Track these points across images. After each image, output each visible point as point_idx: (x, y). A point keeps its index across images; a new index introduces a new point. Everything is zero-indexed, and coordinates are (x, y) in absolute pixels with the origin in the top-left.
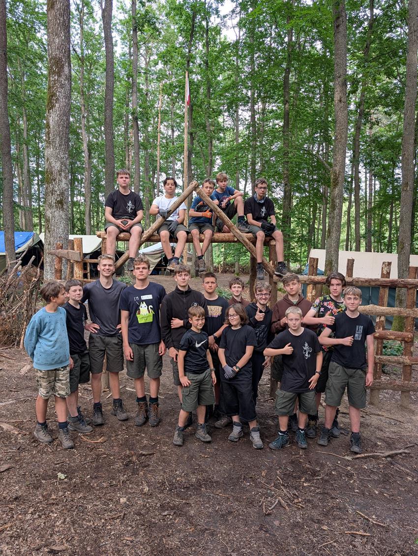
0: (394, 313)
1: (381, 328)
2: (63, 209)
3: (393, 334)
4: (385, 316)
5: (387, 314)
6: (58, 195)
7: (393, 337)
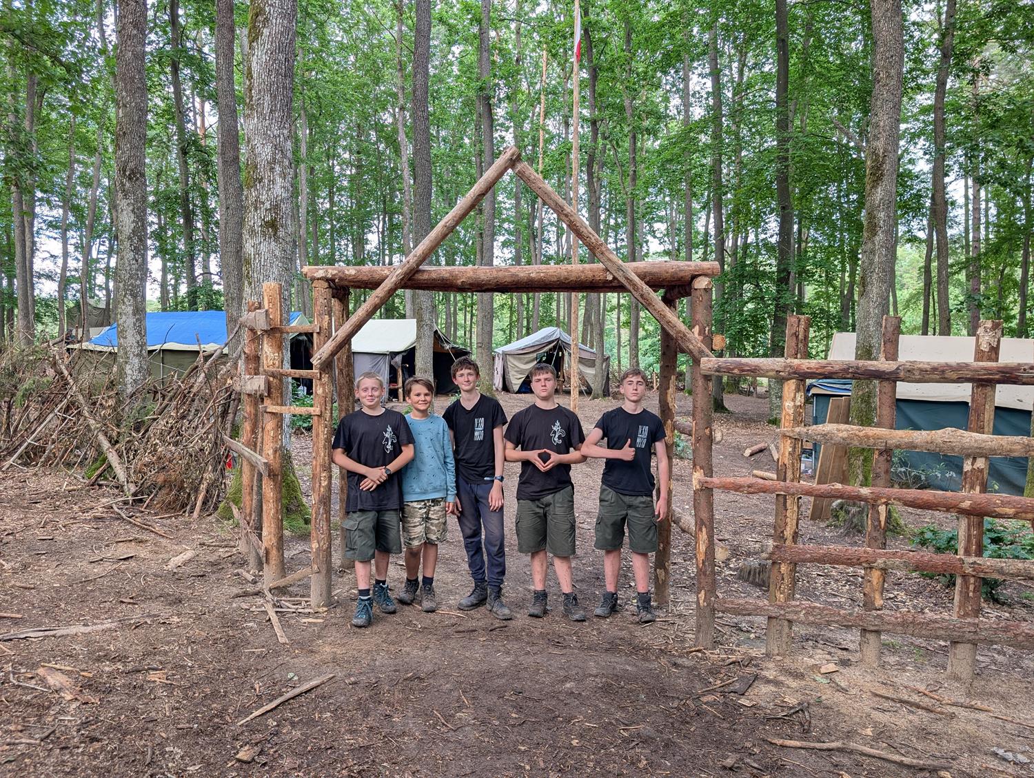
0: (1011, 451)
1: (978, 488)
2: (277, 239)
3: (1009, 503)
4: (987, 458)
5: (993, 451)
6: (266, 210)
7: (1011, 511)
